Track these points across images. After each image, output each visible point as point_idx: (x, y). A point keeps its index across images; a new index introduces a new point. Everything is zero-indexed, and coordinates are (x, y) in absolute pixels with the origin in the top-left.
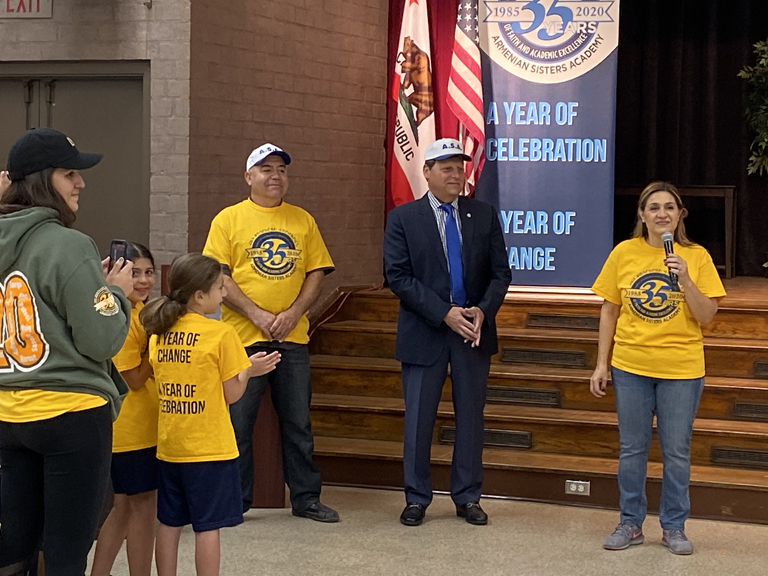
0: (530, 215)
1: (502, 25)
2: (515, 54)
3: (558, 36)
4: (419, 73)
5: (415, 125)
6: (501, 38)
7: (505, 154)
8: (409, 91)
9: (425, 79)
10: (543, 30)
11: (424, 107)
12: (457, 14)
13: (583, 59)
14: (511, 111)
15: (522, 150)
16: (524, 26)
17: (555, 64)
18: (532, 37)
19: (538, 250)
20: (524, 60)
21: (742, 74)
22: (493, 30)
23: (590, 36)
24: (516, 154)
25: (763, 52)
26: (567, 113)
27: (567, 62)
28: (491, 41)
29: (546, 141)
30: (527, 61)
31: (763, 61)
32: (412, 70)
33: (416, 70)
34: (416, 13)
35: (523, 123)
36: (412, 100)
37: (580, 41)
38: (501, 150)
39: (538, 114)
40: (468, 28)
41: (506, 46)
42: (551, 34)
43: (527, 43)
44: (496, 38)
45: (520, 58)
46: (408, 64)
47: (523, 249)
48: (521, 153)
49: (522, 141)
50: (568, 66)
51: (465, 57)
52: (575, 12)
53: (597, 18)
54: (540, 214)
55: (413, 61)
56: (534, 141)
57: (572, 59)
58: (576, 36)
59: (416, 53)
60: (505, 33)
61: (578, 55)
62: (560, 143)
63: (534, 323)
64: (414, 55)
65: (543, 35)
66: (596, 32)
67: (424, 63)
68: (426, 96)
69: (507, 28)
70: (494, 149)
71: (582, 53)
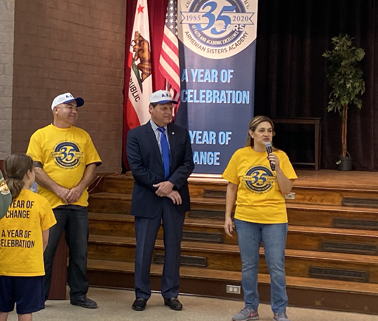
0: (206, 133)
1: (190, 25)
3: (222, 32)
4: (143, 52)
6: (190, 33)
10: (214, 29)
11: (146, 71)
12: (165, 19)
14: (195, 74)
15: (202, 96)
16: (203, 26)
17: (221, 48)
18: (208, 33)
19: (210, 153)
21: (325, 55)
22: (186, 28)
23: (240, 32)
24: (198, 98)
25: (337, 43)
26: (227, 76)
27: (227, 47)
28: (184, 34)
30: (205, 46)
31: (337, 48)
32: (139, 50)
34: (142, 18)
35: (202, 81)
36: (139, 67)
37: (235, 35)
38: (189, 96)
39: (211, 76)
40: (172, 27)
41: (193, 37)
42: (218, 31)
43: (205, 36)
44: (187, 33)
46: (137, 47)
48: (201, 98)
50: (228, 49)
51: (169, 43)
52: (232, 19)
53: (245, 22)
54: (211, 133)
55: (140, 45)
56: (208, 91)
57: (230, 45)
58: (233, 32)
59: (141, 41)
60: (192, 30)
61: (234, 43)
62: (223, 92)
63: (208, 195)
64: (140, 41)
65: (214, 31)
66: (244, 30)
67: (146, 46)
68: (147, 65)
69: (194, 27)
70: (185, 96)
71: (236, 42)
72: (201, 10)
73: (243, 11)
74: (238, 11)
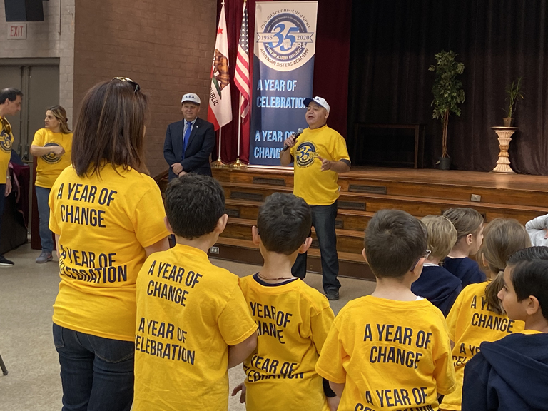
0: (275, 133)
1: (265, 44)
2: (270, 57)
3: (289, 49)
4: (222, 66)
5: (219, 90)
6: (265, 50)
7: (265, 104)
8: (217, 74)
9: (225, 68)
10: (282, 47)
11: (224, 81)
12: (239, 38)
13: (300, 60)
15: (272, 102)
16: (274, 44)
17: (287, 62)
18: (278, 50)
19: (277, 149)
20: (274, 60)
21: (430, 69)
22: (261, 46)
23: (303, 49)
24: (269, 104)
25: (439, 58)
26: (292, 85)
27: (292, 61)
28: (260, 51)
29: (282, 98)
30: (275, 61)
32: (219, 64)
33: (221, 64)
34: (221, 38)
35: (273, 90)
36: (218, 78)
37: (298, 51)
38: (263, 102)
39: (279, 86)
40: (243, 45)
41: (267, 53)
42: (286, 48)
43: (275, 52)
44: (262, 50)
45: (272, 59)
46: (217, 62)
47: (271, 149)
48: (272, 104)
49: (272, 98)
50: (293, 63)
51: (242, 59)
52: (296, 38)
53: (306, 41)
54: (279, 132)
55: (219, 60)
56: (277, 98)
57: (295, 60)
58: (297, 49)
59: (221, 56)
60: (266, 48)
61: (297, 58)
62: (289, 99)
64: (219, 57)
65: (282, 49)
66: (306, 47)
67: (224, 61)
68: (225, 77)
69: (267, 45)
70: (260, 102)
71: (299, 57)
72: (273, 31)
73: (306, 32)
74: (301, 32)
